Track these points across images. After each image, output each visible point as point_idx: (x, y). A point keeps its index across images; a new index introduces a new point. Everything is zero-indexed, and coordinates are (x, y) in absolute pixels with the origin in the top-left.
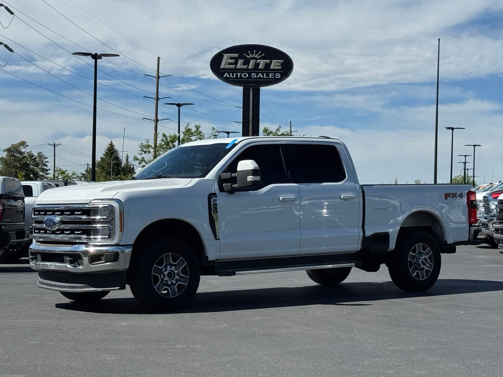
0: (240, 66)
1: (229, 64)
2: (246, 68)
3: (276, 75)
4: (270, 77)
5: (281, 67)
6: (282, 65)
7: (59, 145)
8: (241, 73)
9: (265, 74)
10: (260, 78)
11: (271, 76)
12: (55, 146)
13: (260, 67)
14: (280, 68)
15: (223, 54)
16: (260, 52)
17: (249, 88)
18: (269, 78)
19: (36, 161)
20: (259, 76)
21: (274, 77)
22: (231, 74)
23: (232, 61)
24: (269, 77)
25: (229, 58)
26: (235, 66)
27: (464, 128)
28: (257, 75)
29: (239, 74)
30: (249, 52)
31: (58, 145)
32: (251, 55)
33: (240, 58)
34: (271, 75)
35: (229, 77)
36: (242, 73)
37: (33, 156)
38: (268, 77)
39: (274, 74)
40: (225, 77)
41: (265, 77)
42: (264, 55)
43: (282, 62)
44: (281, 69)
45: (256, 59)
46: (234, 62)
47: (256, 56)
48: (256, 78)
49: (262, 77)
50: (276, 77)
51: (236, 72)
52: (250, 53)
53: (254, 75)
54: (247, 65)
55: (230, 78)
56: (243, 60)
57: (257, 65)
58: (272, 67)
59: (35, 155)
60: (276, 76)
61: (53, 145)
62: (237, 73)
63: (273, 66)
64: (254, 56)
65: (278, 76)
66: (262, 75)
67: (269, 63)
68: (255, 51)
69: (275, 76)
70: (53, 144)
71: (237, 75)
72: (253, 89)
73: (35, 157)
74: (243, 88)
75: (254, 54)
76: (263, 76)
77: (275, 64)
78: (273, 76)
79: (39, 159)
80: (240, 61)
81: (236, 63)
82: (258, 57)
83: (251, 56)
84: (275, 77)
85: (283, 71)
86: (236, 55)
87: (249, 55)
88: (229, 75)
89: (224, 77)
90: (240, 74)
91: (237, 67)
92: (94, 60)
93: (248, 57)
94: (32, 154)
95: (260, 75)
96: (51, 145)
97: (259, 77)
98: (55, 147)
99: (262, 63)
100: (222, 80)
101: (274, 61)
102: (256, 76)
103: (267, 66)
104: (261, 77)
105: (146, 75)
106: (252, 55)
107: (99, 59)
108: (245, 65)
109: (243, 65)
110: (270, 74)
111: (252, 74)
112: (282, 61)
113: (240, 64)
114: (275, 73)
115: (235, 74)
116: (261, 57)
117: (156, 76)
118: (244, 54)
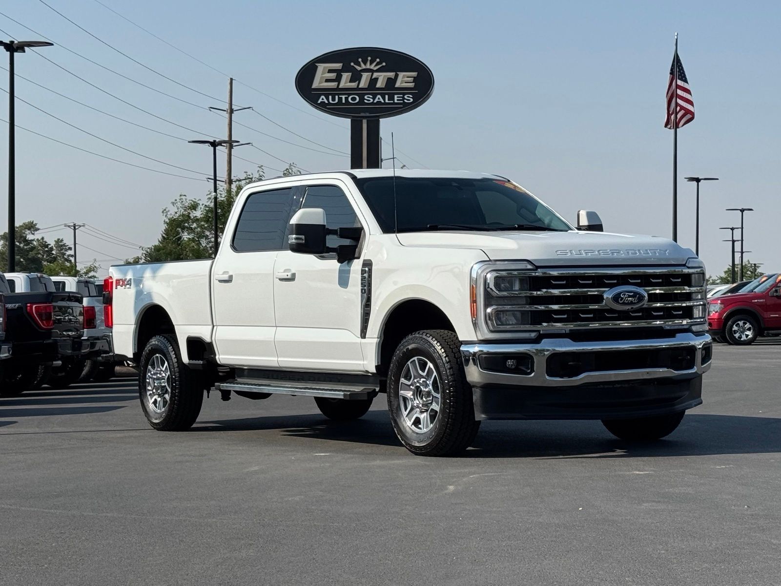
0: (345, 84)
1: (327, 81)
2: (356, 87)
3: (406, 97)
4: (396, 101)
5: (414, 84)
6: (415, 80)
7: (82, 227)
8: (347, 96)
9: (387, 96)
10: (379, 103)
11: (398, 100)
12: (75, 227)
13: (379, 84)
14: (412, 85)
15: (316, 64)
16: (378, 60)
17: (361, 122)
18: (394, 103)
19: (53, 254)
20: (376, 100)
21: (402, 102)
22: (330, 97)
23: (333, 75)
24: (394, 101)
25: (327, 71)
26: (337, 83)
27: (717, 179)
28: (374, 99)
29: (343, 97)
30: (360, 60)
31: (80, 226)
32: (362, 64)
33: (345, 69)
34: (398, 97)
35: (326, 102)
36: (349, 95)
37: (47, 246)
38: (392, 102)
39: (402, 96)
40: (321, 102)
41: (387, 101)
42: (384, 64)
43: (416, 76)
44: (413, 87)
45: (372, 71)
46: (334, 78)
47: (372, 67)
48: (373, 103)
49: (383, 101)
50: (406, 101)
51: (338, 95)
52: (362, 61)
53: (368, 99)
54: (357, 82)
55: (329, 104)
56: (350, 74)
57: (374, 81)
58: (398, 85)
59: (50, 245)
60: (406, 99)
61: (72, 226)
62: (340, 96)
63: (400, 83)
64: (368, 66)
65: (409, 99)
66: (382, 97)
67: (393, 78)
68: (369, 58)
69: (404, 98)
70: (72, 224)
71: (340, 99)
72: (367, 121)
73: (50, 246)
74: (351, 120)
75: (368, 63)
76: (384, 99)
77: (405, 79)
78: (401, 99)
79: (58, 250)
80: (346, 76)
81: (338, 79)
82: (375, 69)
83: (363, 67)
84: (404, 101)
85: (417, 91)
86: (338, 66)
87: (360, 66)
88: (328, 100)
89: (319, 102)
90: (345, 98)
91: (341, 86)
92: (9, 53)
93: (359, 68)
94: (46, 242)
95: (379, 98)
96: (69, 226)
97: (377, 102)
98: (75, 229)
99: (382, 79)
100: (316, 108)
101: (401, 75)
102: (372, 100)
103: (391, 82)
104: (381, 102)
105: (211, 108)
106: (365, 64)
107: (16, 51)
108: (355, 82)
109: (351, 81)
110: (396, 96)
111: (366, 97)
112: (415, 74)
113: (345, 81)
114: (404, 94)
115: (337, 97)
116: (379, 69)
117: (227, 109)
118: (352, 64)
